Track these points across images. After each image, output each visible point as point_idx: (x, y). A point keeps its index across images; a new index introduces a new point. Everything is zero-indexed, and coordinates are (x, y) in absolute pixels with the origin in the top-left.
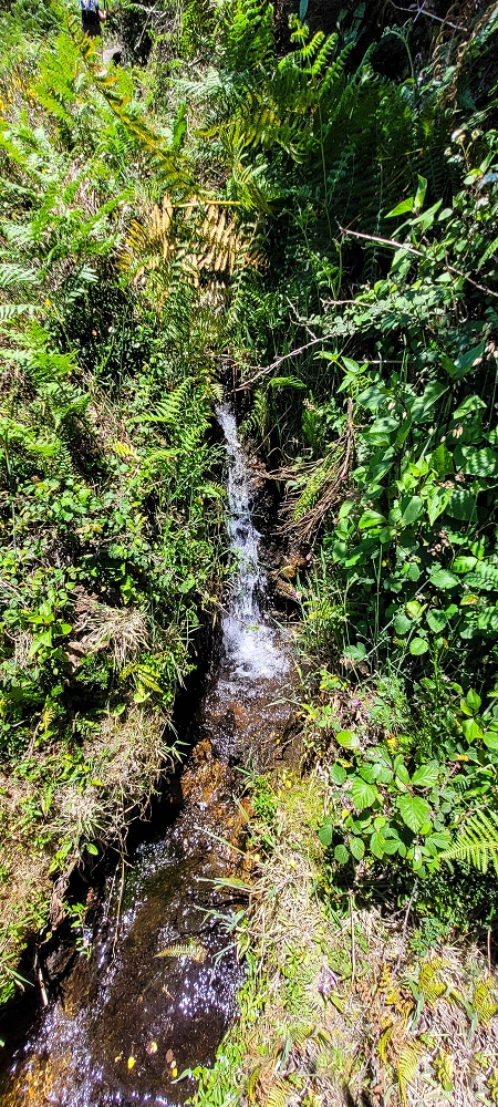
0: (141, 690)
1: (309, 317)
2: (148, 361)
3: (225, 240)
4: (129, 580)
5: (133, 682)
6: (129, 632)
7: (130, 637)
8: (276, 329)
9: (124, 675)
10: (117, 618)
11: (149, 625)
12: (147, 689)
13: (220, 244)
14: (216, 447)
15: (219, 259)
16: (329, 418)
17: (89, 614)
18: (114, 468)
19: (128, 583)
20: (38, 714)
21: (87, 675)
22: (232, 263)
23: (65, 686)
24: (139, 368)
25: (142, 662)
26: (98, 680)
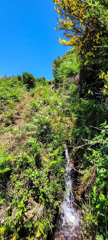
0: (39, 232)
1: (85, 139)
2: (53, 141)
3: (69, 123)
4: (42, 195)
5: (37, 228)
6: (39, 211)
7: (39, 213)
8: (78, 136)
9: (35, 226)
10: (37, 206)
11: (44, 209)
12: (40, 232)
13: (68, 123)
14: (64, 159)
15: (68, 125)
16: (90, 160)
17: (31, 204)
18: (43, 164)
19: (41, 196)
20: (11, 235)
21: (27, 225)
22: (70, 126)
23: (21, 228)
24: (51, 142)
25: (41, 222)
26: (29, 227)
